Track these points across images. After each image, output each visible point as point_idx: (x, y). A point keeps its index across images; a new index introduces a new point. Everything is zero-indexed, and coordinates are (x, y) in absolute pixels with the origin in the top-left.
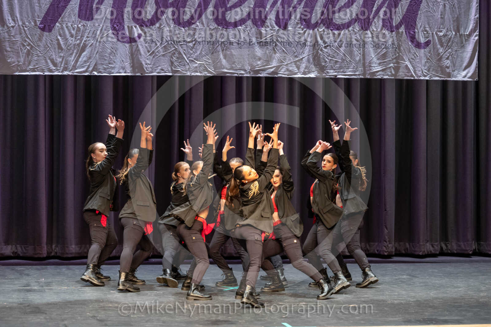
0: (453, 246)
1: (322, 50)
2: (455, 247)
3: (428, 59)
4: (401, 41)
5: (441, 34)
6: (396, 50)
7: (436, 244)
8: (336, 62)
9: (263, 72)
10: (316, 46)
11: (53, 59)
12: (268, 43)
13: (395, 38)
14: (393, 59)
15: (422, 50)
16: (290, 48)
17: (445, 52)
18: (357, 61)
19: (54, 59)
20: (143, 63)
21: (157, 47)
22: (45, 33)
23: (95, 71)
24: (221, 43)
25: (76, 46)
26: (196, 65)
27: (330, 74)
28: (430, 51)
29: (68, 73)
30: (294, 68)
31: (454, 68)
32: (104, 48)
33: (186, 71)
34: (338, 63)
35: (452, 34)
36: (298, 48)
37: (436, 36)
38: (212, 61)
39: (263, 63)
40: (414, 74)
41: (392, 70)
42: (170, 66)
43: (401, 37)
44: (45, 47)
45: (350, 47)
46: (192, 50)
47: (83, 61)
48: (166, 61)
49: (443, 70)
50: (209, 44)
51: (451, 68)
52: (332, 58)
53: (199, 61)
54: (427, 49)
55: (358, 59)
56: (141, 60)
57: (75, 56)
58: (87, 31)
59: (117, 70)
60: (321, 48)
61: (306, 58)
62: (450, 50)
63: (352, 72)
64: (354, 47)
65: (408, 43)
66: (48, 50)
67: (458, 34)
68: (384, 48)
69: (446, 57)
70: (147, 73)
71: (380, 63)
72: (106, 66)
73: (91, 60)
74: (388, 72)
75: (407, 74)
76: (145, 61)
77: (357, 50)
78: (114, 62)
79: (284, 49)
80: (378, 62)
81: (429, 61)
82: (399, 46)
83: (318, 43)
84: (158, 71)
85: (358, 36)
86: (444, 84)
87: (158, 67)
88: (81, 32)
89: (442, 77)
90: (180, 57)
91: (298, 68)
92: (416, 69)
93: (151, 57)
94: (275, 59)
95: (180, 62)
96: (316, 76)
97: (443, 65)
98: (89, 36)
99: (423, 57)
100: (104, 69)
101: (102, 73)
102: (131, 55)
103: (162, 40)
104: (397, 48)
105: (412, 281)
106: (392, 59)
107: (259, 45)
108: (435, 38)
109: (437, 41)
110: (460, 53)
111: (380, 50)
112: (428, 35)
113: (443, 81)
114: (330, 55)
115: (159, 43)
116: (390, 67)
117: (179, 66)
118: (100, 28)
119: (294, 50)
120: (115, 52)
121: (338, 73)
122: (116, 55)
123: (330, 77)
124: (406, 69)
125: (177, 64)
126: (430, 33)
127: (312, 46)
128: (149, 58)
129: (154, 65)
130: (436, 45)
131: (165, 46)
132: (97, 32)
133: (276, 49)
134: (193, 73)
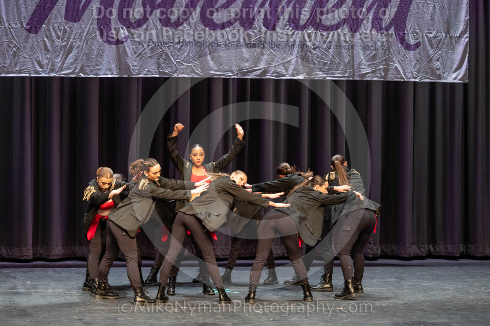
0: (441, 249)
1: (310, 52)
2: (443, 250)
3: (418, 61)
4: (390, 42)
5: (432, 36)
6: (385, 52)
7: (423, 246)
8: (325, 64)
9: (251, 74)
10: (305, 47)
11: (39, 61)
12: (256, 45)
14: (382, 61)
15: (412, 52)
16: (278, 50)
17: (435, 54)
18: (346, 63)
19: (41, 60)
20: (130, 64)
21: (144, 48)
22: (31, 34)
23: (81, 73)
24: (209, 45)
25: (62, 48)
26: (183, 67)
27: (319, 76)
28: (420, 52)
29: (54, 75)
30: (282, 70)
31: (444, 70)
32: (91, 50)
33: (173, 73)
34: (327, 65)
35: (443, 35)
36: (286, 50)
37: (425, 37)
38: (200, 63)
39: (250, 65)
40: (403, 76)
41: (382, 72)
42: (157, 68)
43: (391, 38)
44: (31, 49)
45: (339, 49)
46: (178, 52)
47: (70, 63)
48: (153, 62)
49: (433, 72)
50: (196, 45)
51: (441, 69)
53: (186, 63)
54: (418, 51)
55: (347, 60)
56: (128, 61)
57: (62, 57)
58: (73, 33)
59: (104, 72)
60: (309, 50)
61: (294, 59)
62: (440, 52)
63: (341, 74)
65: (398, 45)
66: (35, 52)
67: (448, 35)
68: (373, 50)
69: (437, 58)
70: (134, 75)
71: (369, 65)
72: (93, 67)
73: (78, 62)
74: (378, 74)
75: (397, 76)
76: (132, 63)
77: (346, 51)
78: (101, 64)
79: (272, 51)
80: (368, 63)
81: (419, 63)
82: (389, 48)
84: (145, 72)
86: (432, 85)
87: (145, 69)
88: (68, 34)
89: (433, 79)
90: (167, 59)
91: (287, 70)
92: (406, 71)
93: (138, 59)
94: (264, 61)
95: (167, 64)
96: (304, 77)
97: (433, 67)
98: (76, 37)
99: (413, 59)
100: (91, 71)
101: (89, 75)
102: (118, 57)
104: (386, 50)
105: (400, 284)
107: (246, 47)
108: (425, 40)
109: (427, 43)
110: (451, 55)
111: (369, 52)
112: (418, 37)
113: (431, 83)
114: (320, 58)
115: (146, 45)
116: (380, 69)
117: (166, 68)
118: (87, 30)
119: (283, 51)
120: (101, 53)
121: (327, 75)
122: (103, 57)
123: (319, 79)
124: (396, 71)
125: (164, 65)
126: (420, 35)
127: (301, 48)
128: (136, 60)
129: (141, 66)
130: (426, 47)
131: (152, 47)
132: (83, 33)
133: (264, 51)
134: (179, 74)
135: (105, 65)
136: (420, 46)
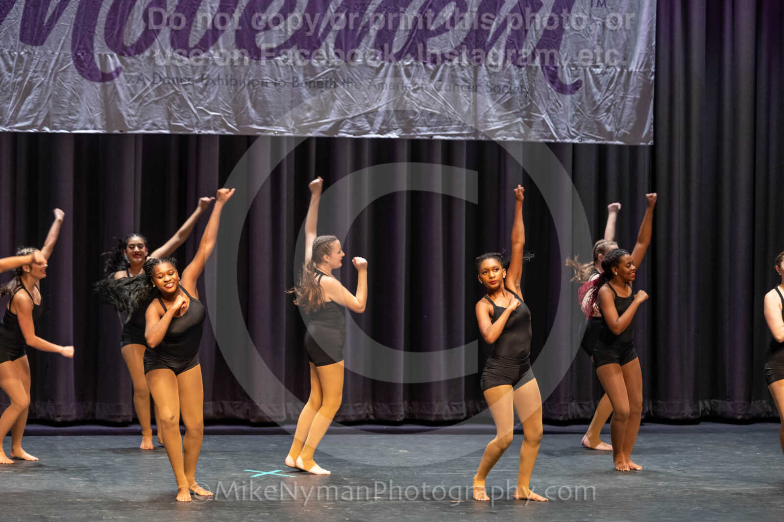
1: (408, 95)
3: (578, 111)
4: (534, 80)
5: (598, 71)
6: (526, 96)
8: (432, 115)
9: (314, 130)
10: (400, 88)
12: (322, 84)
13: (525, 77)
14: (522, 111)
15: (568, 97)
16: (358, 92)
17: (605, 99)
18: (465, 113)
20: (124, 114)
21: (145, 88)
23: (46, 126)
24: (249, 84)
25: (16, 86)
26: (209, 117)
27: (422, 134)
28: (581, 97)
29: (3, 129)
30: (364, 124)
31: (619, 125)
32: (61, 90)
33: (193, 127)
34: (436, 117)
35: (616, 70)
36: (370, 91)
37: (589, 73)
38: (234, 111)
39: (314, 115)
40: (554, 134)
41: (521, 128)
42: (167, 119)
43: (535, 75)
45: (454, 90)
46: (201, 94)
47: (27, 109)
48: (160, 110)
49: (601, 127)
50: (229, 84)
51: (613, 125)
52: (427, 108)
53: (214, 111)
54: (577, 95)
55: (466, 109)
56: (120, 108)
57: (15, 102)
58: (33, 62)
59: (82, 125)
60: (407, 92)
61: (383, 107)
62: (612, 96)
63: (457, 131)
64: (460, 91)
65: (547, 86)
67: (624, 70)
68: (507, 93)
69: (607, 107)
70: (131, 130)
71: (501, 117)
72: (64, 117)
73: (39, 109)
74: (515, 130)
75: (545, 134)
76: (127, 111)
77: (465, 95)
78: (78, 112)
79: (348, 93)
80: (499, 114)
81: (579, 113)
82: (532, 90)
83: (403, 84)
84: (147, 126)
85: (467, 74)
86: (602, 150)
87: (147, 120)
88: (25, 63)
89: (600, 140)
90: (183, 104)
91: (371, 123)
92: (559, 126)
93: (137, 105)
94: (335, 109)
95: (182, 113)
96: (399, 136)
97: (601, 120)
98: (37, 70)
99: (569, 108)
100: (61, 123)
101: (58, 130)
102: (104, 101)
103: (154, 78)
104: (528, 93)
106: (520, 109)
107: (308, 87)
108: (588, 78)
109: (592, 81)
110: (628, 101)
111: (501, 96)
112: (578, 73)
113: (600, 145)
114: (423, 104)
115: (150, 82)
116: (518, 123)
117: (181, 119)
118: (55, 58)
119: (365, 94)
120: (78, 95)
121: (434, 132)
122: (80, 101)
123: (421, 138)
124: (543, 126)
125: (179, 115)
126: (580, 70)
127: (394, 89)
128: (134, 106)
129: (141, 116)
130: (590, 88)
131: (158, 87)
132: (50, 64)
133: (335, 94)
134: (203, 130)
135: (84, 115)
136: (580, 87)
